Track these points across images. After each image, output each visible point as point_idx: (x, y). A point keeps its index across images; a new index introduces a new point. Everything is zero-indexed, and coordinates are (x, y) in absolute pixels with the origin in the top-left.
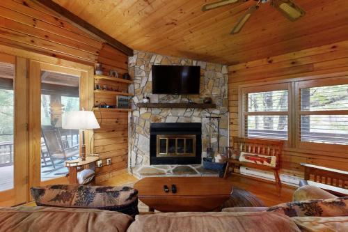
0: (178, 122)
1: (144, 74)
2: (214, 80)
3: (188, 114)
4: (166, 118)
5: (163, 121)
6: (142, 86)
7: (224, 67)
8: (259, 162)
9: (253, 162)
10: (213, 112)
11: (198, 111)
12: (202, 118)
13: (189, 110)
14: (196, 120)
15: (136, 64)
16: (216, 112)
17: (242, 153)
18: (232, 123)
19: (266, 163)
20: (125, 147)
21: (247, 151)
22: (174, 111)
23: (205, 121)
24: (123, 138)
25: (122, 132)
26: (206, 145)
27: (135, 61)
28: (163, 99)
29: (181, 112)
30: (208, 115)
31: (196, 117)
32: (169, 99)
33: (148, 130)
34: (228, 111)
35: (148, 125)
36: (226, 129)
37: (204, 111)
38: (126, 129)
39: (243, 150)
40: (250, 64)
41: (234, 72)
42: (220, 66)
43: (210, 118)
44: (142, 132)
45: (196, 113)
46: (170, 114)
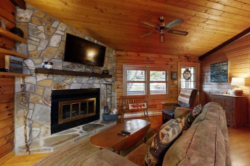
0: (82, 88)
1: (43, 36)
2: (109, 58)
3: (91, 82)
4: (70, 85)
5: (67, 88)
6: (39, 49)
7: (114, 51)
8: (139, 108)
9: (137, 108)
10: (108, 80)
11: (98, 79)
12: (100, 84)
13: (91, 78)
14: (97, 86)
15: (31, 21)
16: (110, 80)
17: (130, 105)
18: (118, 88)
19: (143, 107)
20: (10, 123)
21: (132, 103)
22: (79, 78)
23: (103, 87)
24: (8, 113)
25: (6, 105)
26: (103, 105)
27: (29, 17)
28: (68, 67)
29: (85, 80)
30: (105, 82)
31: (96, 83)
32: (74, 67)
33: (49, 98)
34: (116, 80)
35: (49, 92)
36: (115, 92)
37: (102, 80)
38: (11, 100)
39: (130, 103)
40: (129, 53)
41: (120, 55)
42: (112, 49)
43: (106, 84)
44: (41, 101)
45: (97, 81)
46: (75, 81)
